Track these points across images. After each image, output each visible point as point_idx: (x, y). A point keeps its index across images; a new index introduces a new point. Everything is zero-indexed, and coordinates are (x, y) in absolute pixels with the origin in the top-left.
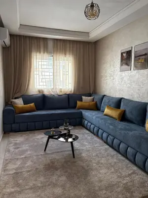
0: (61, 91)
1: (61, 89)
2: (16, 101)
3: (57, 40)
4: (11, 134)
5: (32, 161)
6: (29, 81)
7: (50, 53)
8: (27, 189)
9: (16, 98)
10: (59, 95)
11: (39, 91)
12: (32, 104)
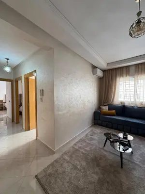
0: (142, 104)
1: (142, 102)
2: (104, 107)
3: (138, 64)
4: (97, 126)
5: (90, 149)
6: (114, 96)
7: (132, 75)
8: (71, 163)
9: (105, 106)
10: (139, 107)
11: (121, 103)
12: (114, 111)
